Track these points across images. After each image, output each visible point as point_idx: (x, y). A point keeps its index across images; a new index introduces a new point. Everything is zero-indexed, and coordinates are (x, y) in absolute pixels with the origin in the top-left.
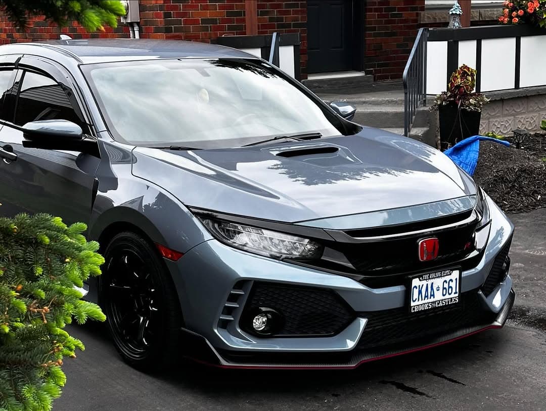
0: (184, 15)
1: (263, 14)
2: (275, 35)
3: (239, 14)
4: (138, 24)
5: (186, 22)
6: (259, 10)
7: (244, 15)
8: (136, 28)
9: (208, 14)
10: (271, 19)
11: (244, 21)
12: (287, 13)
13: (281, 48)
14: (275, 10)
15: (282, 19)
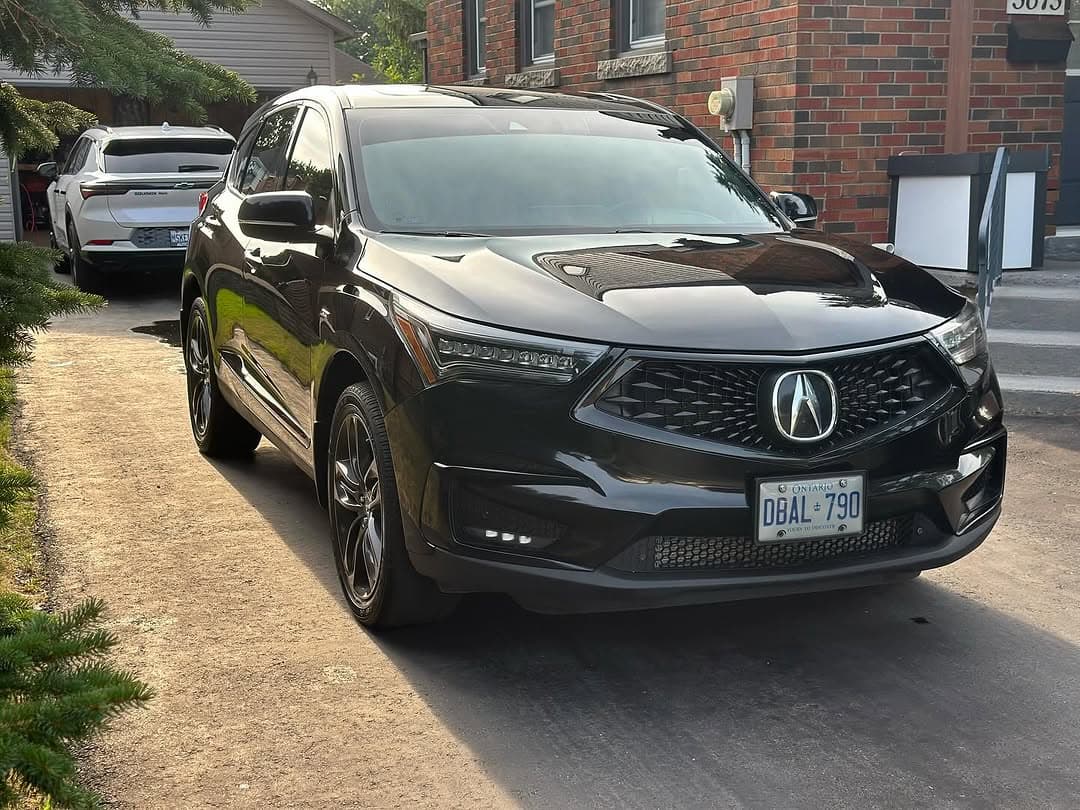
0: (831, 116)
1: (978, 115)
2: (1000, 152)
3: (934, 115)
4: (748, 131)
5: (834, 129)
6: (973, 109)
7: (944, 118)
8: (745, 140)
9: (876, 116)
10: (993, 127)
11: (942, 127)
12: (1026, 114)
13: (1009, 176)
14: (1003, 110)
15: (1013, 126)
